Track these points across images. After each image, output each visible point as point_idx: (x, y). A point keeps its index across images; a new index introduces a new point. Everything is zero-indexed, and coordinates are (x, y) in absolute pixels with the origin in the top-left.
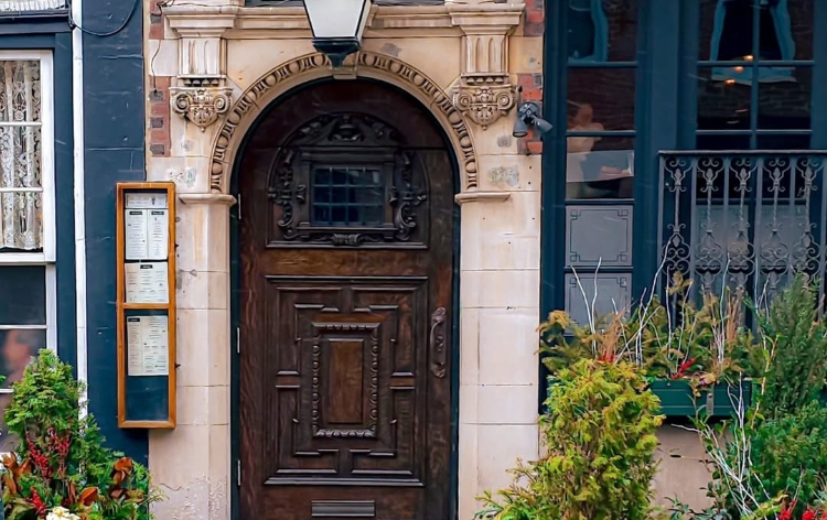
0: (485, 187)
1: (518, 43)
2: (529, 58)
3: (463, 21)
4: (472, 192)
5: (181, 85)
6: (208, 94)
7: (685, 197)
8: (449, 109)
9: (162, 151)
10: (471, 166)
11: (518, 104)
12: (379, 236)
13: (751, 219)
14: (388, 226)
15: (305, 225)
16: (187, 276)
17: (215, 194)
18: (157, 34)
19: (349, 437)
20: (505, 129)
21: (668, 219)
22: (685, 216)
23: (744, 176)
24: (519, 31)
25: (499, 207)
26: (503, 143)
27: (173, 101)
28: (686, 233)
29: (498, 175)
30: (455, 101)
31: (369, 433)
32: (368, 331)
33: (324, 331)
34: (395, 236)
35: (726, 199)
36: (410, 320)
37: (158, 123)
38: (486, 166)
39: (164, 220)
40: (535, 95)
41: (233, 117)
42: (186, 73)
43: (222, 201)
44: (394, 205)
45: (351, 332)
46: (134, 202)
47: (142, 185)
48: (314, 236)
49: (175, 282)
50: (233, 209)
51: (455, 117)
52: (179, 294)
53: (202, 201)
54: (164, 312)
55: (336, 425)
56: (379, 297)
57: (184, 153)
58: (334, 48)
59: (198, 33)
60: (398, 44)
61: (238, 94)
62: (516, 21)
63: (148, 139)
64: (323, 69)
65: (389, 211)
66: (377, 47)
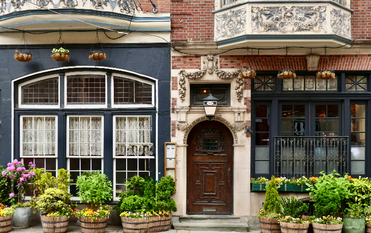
0: (239, 144)
1: (246, 114)
2: (248, 117)
3: (235, 110)
4: (237, 145)
5: (178, 123)
6: (183, 124)
7: (280, 146)
8: (232, 128)
9: (173, 136)
10: (236, 139)
11: (246, 127)
12: (217, 153)
13: (293, 150)
14: (219, 151)
15: (202, 150)
16: (178, 162)
17: (184, 145)
18: (173, 112)
19: (211, 195)
20: (243, 131)
21: (276, 150)
22: (280, 150)
23: (291, 141)
24: (246, 112)
25: (242, 147)
26: (243, 134)
27: (176, 126)
28: (280, 153)
29: (241, 141)
30: (233, 126)
31: (215, 194)
32: (215, 173)
33: (206, 172)
34: (221, 153)
35: (288, 146)
36: (223, 170)
37: (173, 130)
38: (239, 139)
39: (174, 150)
40: (249, 125)
41: (188, 129)
42: (179, 120)
43: (185, 146)
44: (220, 146)
45: (211, 173)
46: (169, 146)
47: (170, 143)
48: (204, 153)
49: (176, 163)
50: (187, 147)
51: (233, 129)
52: (177, 165)
53: (182, 146)
54: (174, 169)
55: (208, 192)
56: (217, 165)
57: (178, 136)
58: (210, 117)
59: (182, 112)
60: (222, 114)
61: (189, 124)
62: (245, 110)
63: (171, 133)
64: (206, 119)
65: (219, 148)
66: (218, 115)
